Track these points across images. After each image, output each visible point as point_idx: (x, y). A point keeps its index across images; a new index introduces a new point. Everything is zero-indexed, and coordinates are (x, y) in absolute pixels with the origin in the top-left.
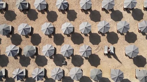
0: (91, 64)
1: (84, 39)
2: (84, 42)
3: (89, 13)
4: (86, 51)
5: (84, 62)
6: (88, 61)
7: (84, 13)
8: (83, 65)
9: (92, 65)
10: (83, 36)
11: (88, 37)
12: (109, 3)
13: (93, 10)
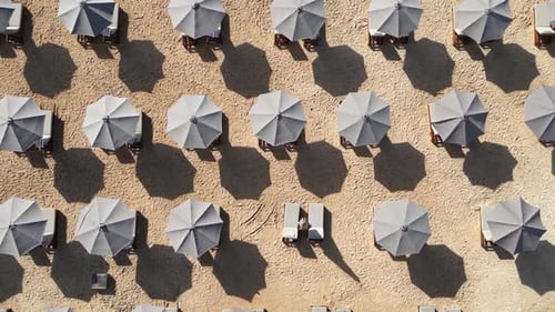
0: (224, 284)
1: (194, 171)
2: (196, 186)
3: (220, 54)
4: (194, 230)
5: (194, 278)
6: (214, 273)
7: (196, 57)
8: (189, 291)
9: (229, 293)
10: (193, 158)
11: (216, 165)
12: (300, 11)
13: (235, 44)
